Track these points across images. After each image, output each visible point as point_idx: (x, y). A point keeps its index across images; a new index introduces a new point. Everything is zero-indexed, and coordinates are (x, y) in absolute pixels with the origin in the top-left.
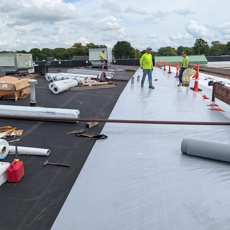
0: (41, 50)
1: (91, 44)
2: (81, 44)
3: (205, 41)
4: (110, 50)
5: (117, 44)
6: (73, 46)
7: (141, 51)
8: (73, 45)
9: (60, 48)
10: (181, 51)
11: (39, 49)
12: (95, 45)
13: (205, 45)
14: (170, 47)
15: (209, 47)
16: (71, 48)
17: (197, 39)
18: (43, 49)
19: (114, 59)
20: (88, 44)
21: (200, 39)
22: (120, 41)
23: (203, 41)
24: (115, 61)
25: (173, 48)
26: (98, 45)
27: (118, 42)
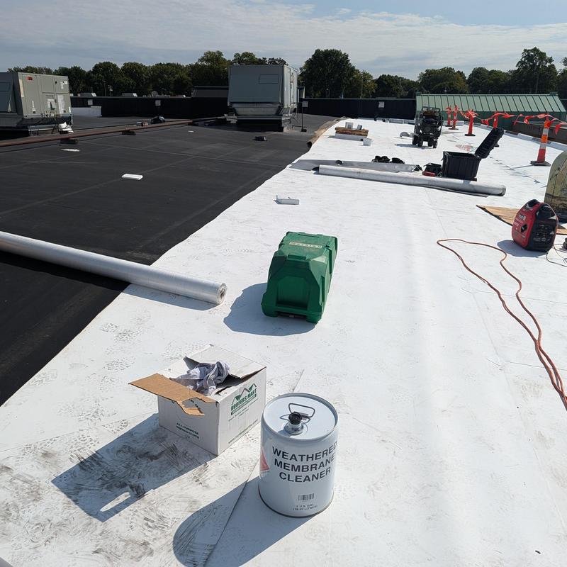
0: (120, 66)
1: (246, 54)
2: (220, 54)
3: (548, 56)
4: (292, 71)
5: (313, 56)
6: (201, 60)
7: (374, 79)
8: (200, 57)
9: (168, 64)
10: (484, 82)
11: (115, 66)
12: (256, 57)
13: (548, 65)
14: (450, 70)
15: (556, 73)
16: (196, 63)
17: (525, 50)
18: (125, 64)
19: (304, 97)
20: (239, 55)
21: (535, 50)
22: (323, 49)
23: (542, 56)
24: (305, 104)
25: (459, 72)
26: (265, 59)
27: (318, 51)
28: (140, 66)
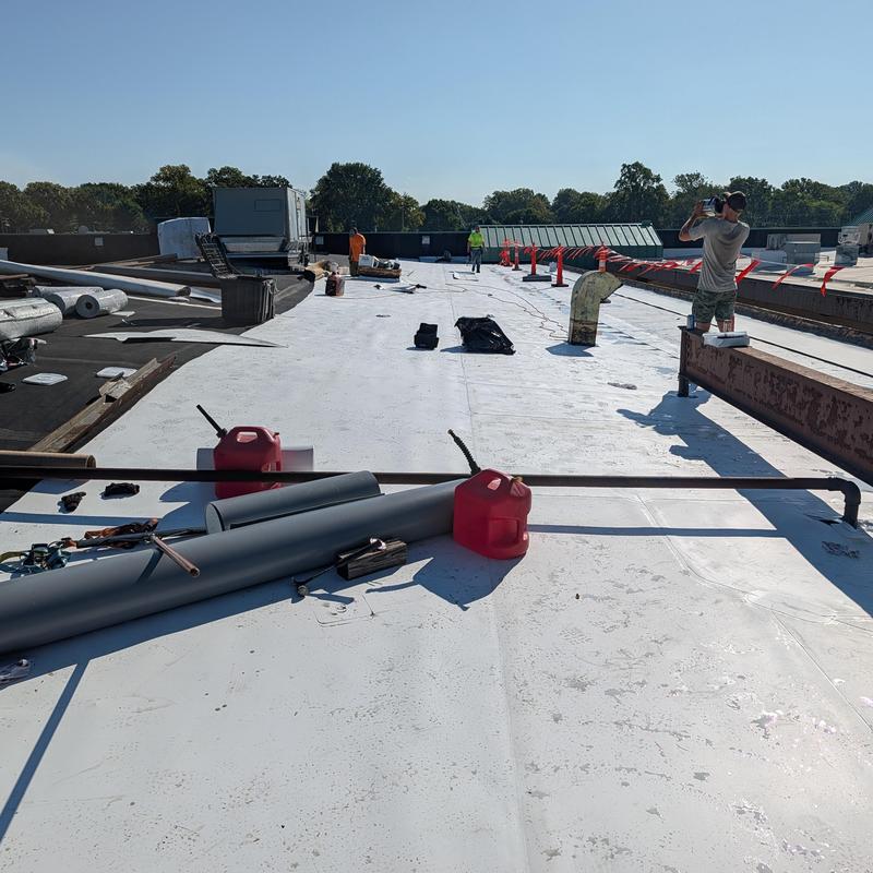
0: (22, 187)
1: (226, 170)
2: (186, 169)
3: (655, 173)
4: (298, 195)
5: (329, 173)
6: (157, 178)
7: (420, 205)
8: (154, 175)
9: (101, 185)
10: (574, 208)
11: (13, 187)
12: (243, 174)
13: (655, 185)
14: (527, 193)
15: (667, 197)
16: (149, 184)
17: (624, 166)
18: (30, 185)
19: (317, 231)
20: (215, 171)
21: (637, 165)
22: (343, 162)
23: (647, 173)
24: (320, 241)
25: (539, 195)
26: (256, 177)
27: (335, 167)
28: (56, 188)
